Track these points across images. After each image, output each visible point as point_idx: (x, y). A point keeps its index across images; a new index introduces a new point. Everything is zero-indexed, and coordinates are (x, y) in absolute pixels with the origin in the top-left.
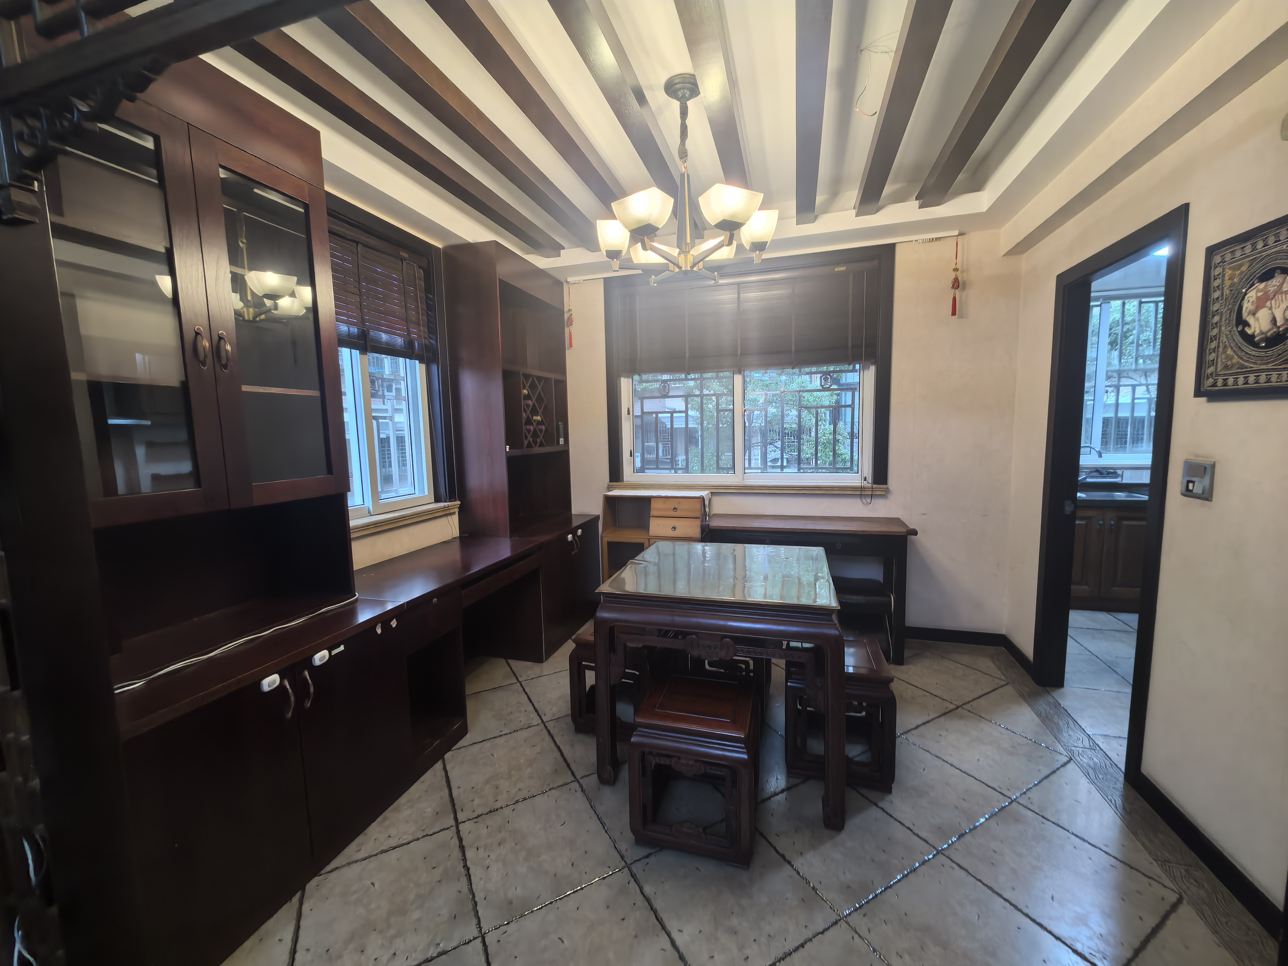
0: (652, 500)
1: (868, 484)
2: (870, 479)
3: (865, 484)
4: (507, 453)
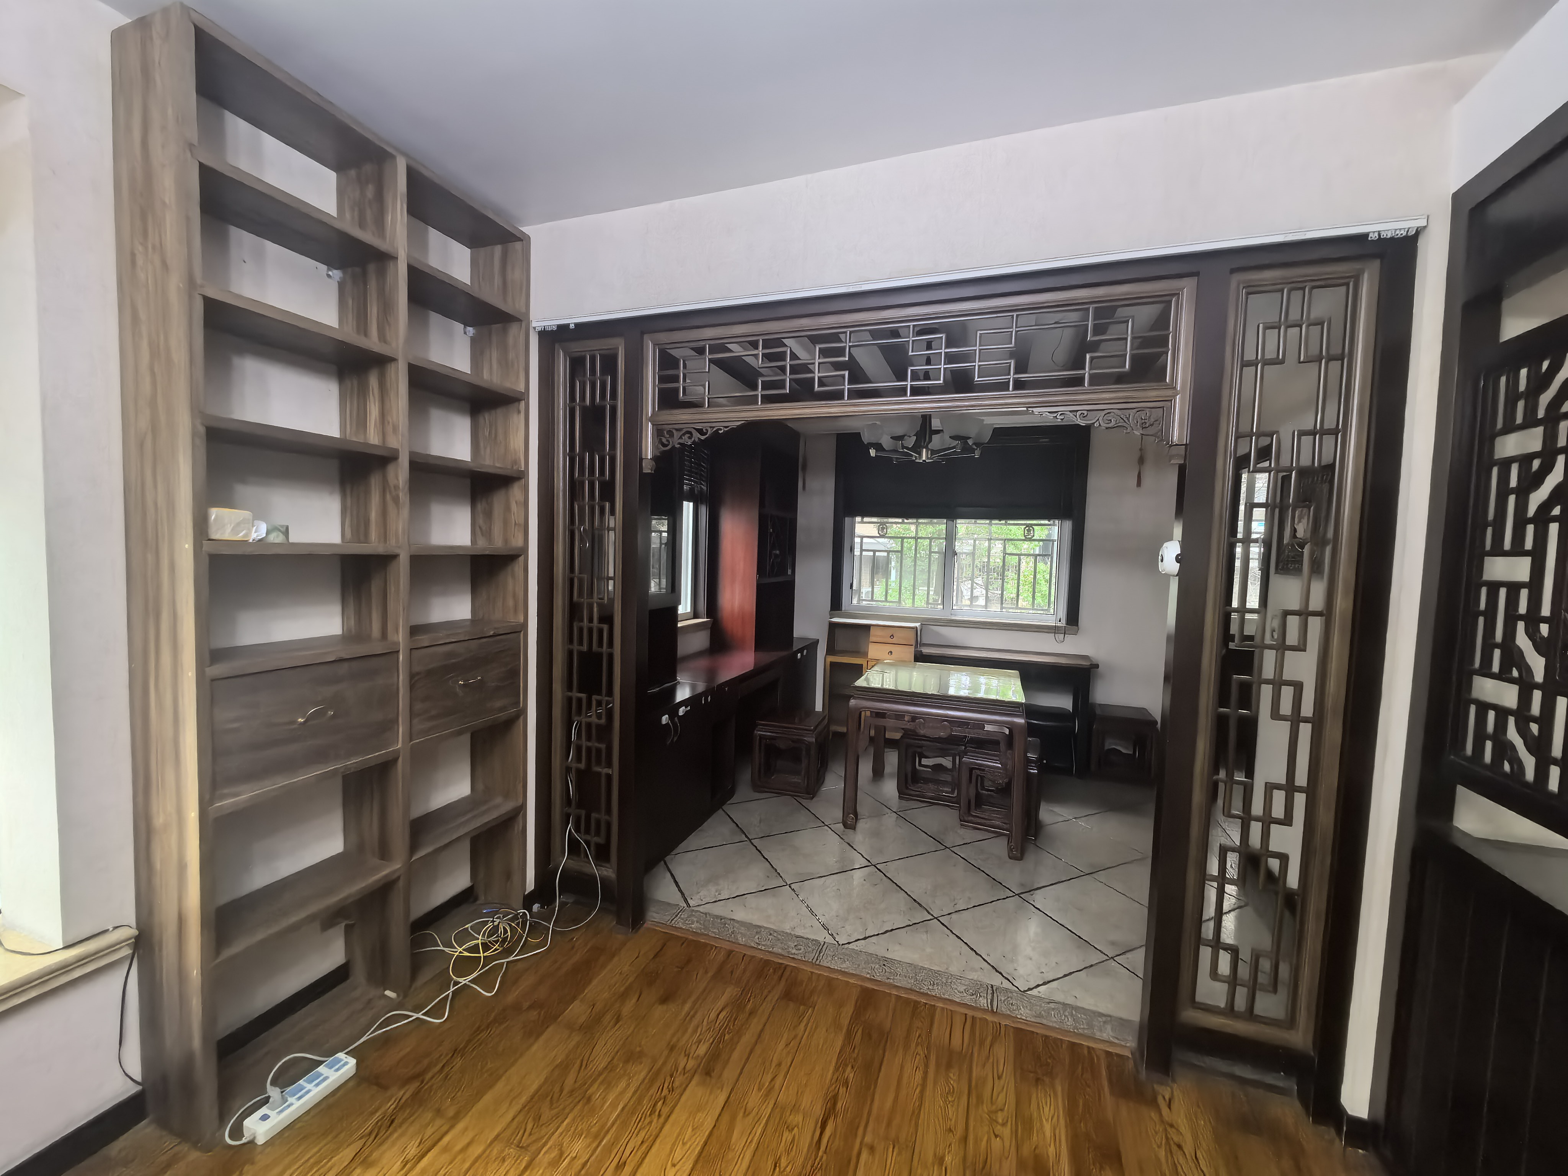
0: (871, 627)
1: (1063, 623)
2: (1064, 621)
3: (1059, 624)
4: (757, 581)
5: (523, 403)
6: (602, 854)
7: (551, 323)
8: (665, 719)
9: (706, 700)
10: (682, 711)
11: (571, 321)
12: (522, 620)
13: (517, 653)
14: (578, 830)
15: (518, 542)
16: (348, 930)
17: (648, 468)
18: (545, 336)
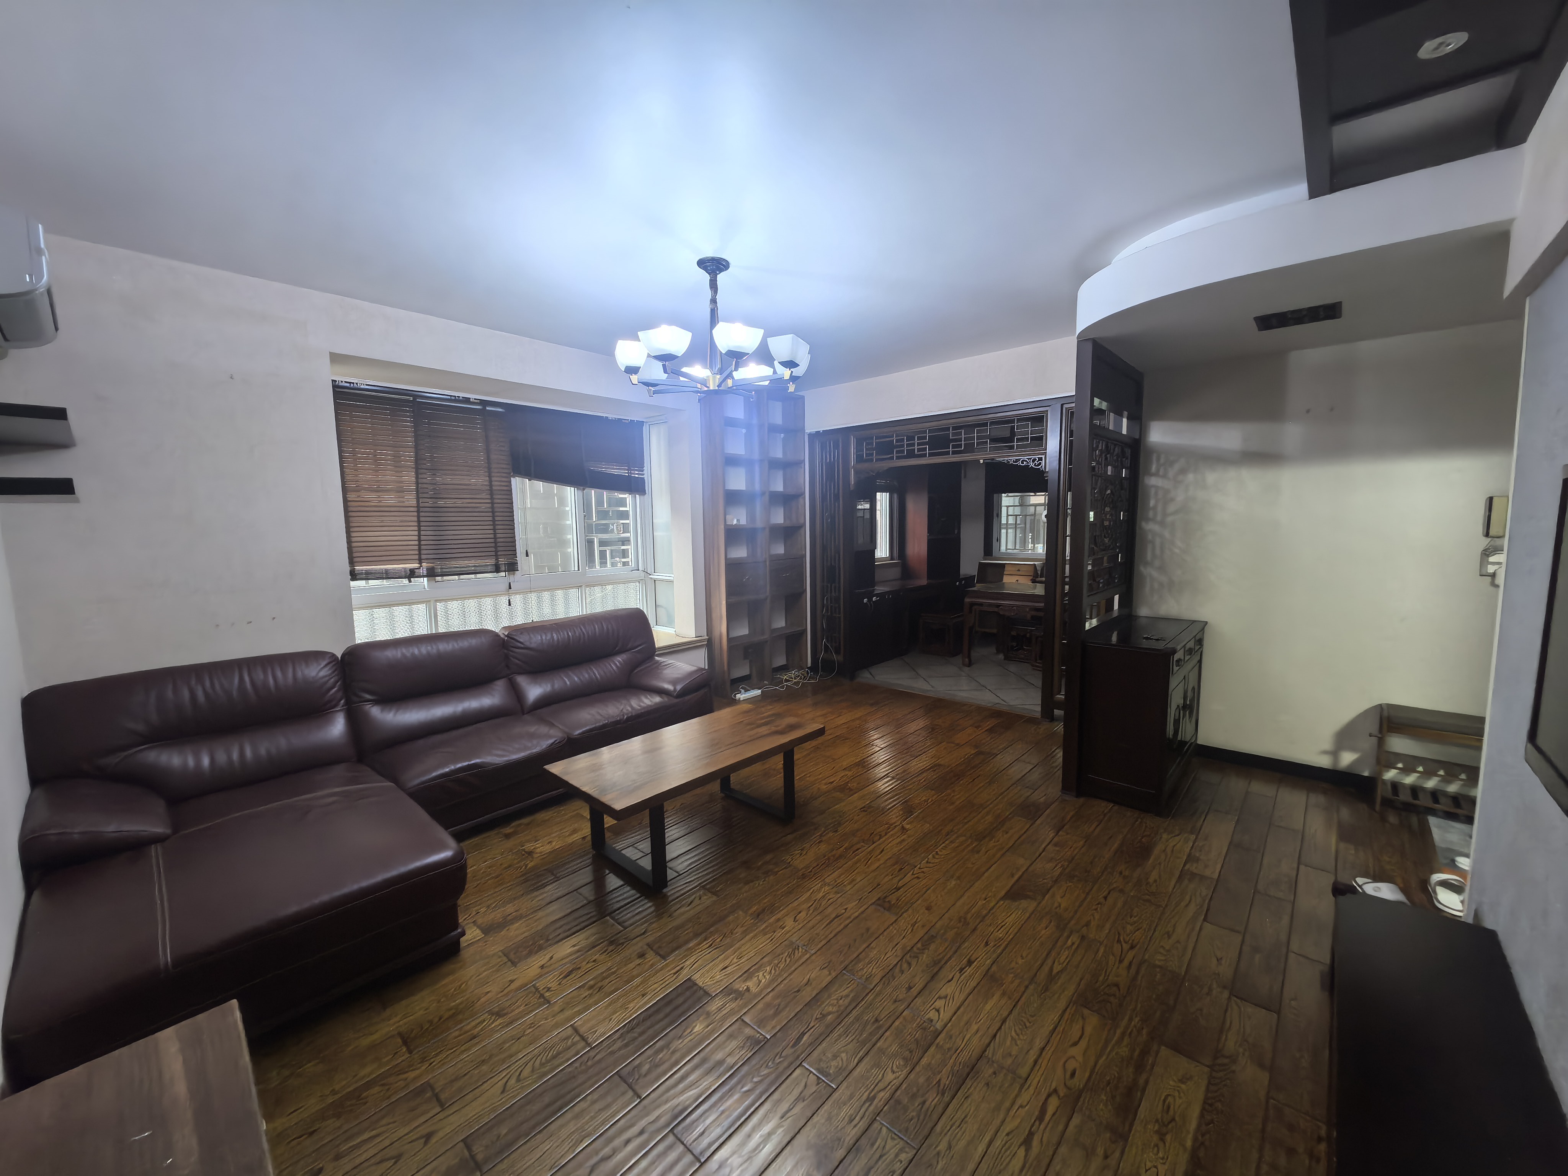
0: (1007, 565)
4: (928, 536)
5: (803, 464)
6: (837, 652)
7: (814, 430)
8: (865, 600)
9: (889, 596)
10: (874, 599)
11: (821, 430)
12: (804, 553)
13: (802, 565)
14: (828, 642)
15: (802, 521)
16: (750, 662)
17: (852, 488)
18: (811, 435)
